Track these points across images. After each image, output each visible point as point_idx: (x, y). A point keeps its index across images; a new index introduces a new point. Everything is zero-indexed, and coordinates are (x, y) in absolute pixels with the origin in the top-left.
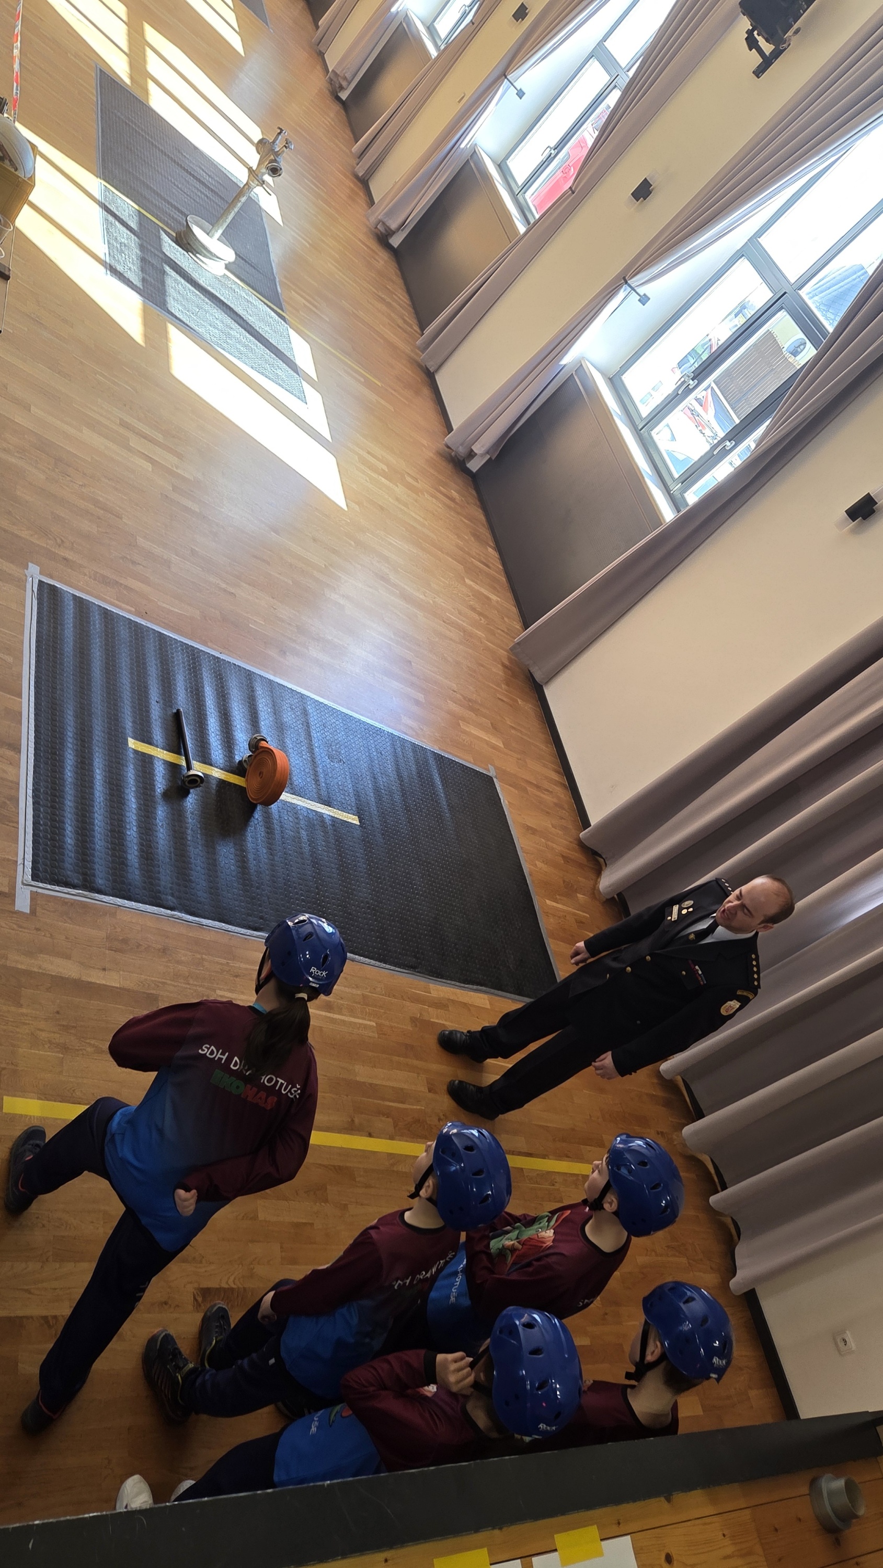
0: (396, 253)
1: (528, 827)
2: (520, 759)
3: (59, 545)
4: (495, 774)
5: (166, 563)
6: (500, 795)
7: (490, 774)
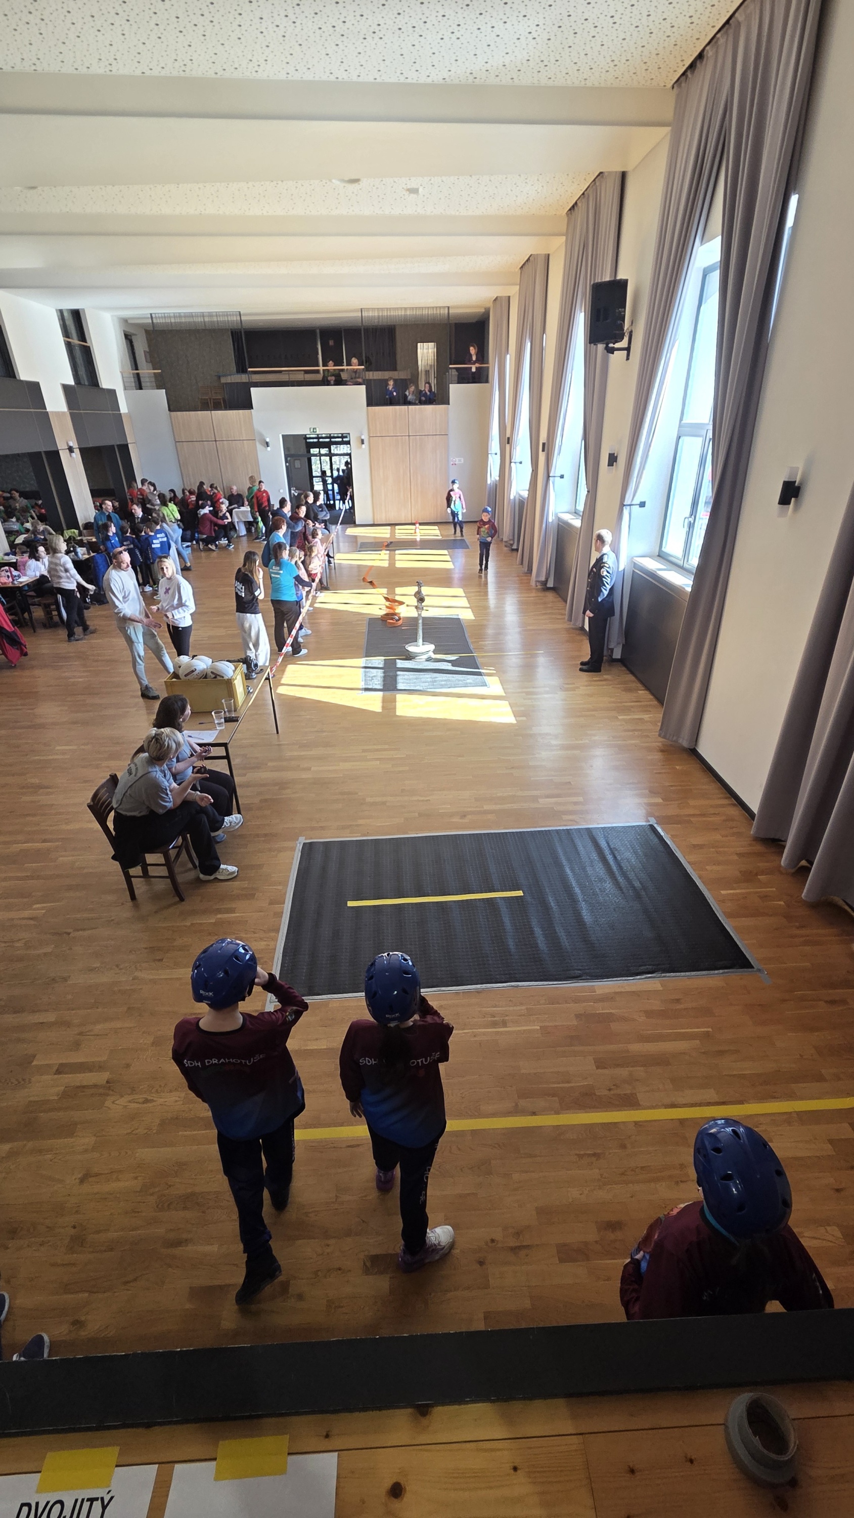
0: (553, 589)
1: (695, 846)
2: (681, 803)
3: (318, 822)
4: (656, 822)
5: (384, 803)
6: (662, 834)
7: (650, 823)
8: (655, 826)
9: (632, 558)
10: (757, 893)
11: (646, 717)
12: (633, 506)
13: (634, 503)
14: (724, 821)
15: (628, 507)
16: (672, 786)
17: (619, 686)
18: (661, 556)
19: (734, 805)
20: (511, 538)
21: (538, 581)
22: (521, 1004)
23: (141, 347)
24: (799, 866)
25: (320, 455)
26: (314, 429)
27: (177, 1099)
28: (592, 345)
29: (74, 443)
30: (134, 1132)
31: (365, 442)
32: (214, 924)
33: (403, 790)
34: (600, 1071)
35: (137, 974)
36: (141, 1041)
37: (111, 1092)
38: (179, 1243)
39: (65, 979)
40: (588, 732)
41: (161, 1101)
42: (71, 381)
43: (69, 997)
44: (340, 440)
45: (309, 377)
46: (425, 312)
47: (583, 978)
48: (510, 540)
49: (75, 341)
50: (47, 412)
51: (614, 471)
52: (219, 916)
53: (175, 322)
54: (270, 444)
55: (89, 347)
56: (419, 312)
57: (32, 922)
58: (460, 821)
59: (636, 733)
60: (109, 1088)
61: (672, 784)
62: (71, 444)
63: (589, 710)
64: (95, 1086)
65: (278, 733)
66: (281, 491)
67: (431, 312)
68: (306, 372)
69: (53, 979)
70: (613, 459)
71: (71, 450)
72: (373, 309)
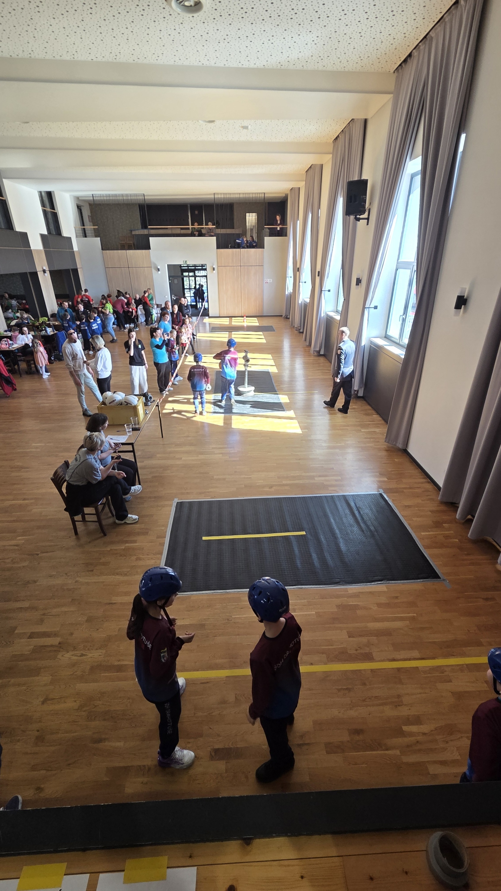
0: (324, 355)
1: (406, 506)
2: (398, 481)
3: (186, 490)
4: (383, 492)
5: (224, 479)
6: (387, 499)
7: (380, 493)
8: (383, 494)
9: (370, 338)
10: (442, 534)
11: (377, 430)
12: (371, 309)
13: (371, 306)
14: (423, 491)
15: (368, 309)
16: (393, 471)
17: (362, 412)
18: (387, 337)
19: (429, 482)
20: (299, 325)
21: (315, 351)
22: (304, 599)
23: (86, 213)
24: (467, 518)
25: (189, 276)
26: (185, 261)
27: (101, 654)
28: (347, 216)
29: (46, 268)
30: (75, 674)
31: (215, 269)
32: (124, 550)
33: (235, 472)
34: (351, 639)
35: (78, 579)
36: (80, 619)
37: (61, 650)
38: (100, 741)
39: (35, 582)
40: (344, 439)
41: (90, 655)
42: (45, 232)
43: (37, 592)
44: (201, 268)
45: (183, 232)
46: (251, 196)
47: (341, 583)
48: (299, 327)
49: (48, 209)
50: (31, 250)
51: (359, 288)
52: (127, 545)
53: (106, 200)
54: (160, 270)
55: (56, 213)
56: (247, 196)
57: (16, 548)
58: (269, 490)
59: (372, 440)
60: (60, 647)
61: (393, 470)
62: (44, 268)
63: (344, 426)
64: (52, 646)
65: (162, 437)
66: (166, 297)
67: (254, 196)
68: (182, 229)
69: (28, 582)
70: (359, 281)
71: (44, 271)
72: (221, 194)
